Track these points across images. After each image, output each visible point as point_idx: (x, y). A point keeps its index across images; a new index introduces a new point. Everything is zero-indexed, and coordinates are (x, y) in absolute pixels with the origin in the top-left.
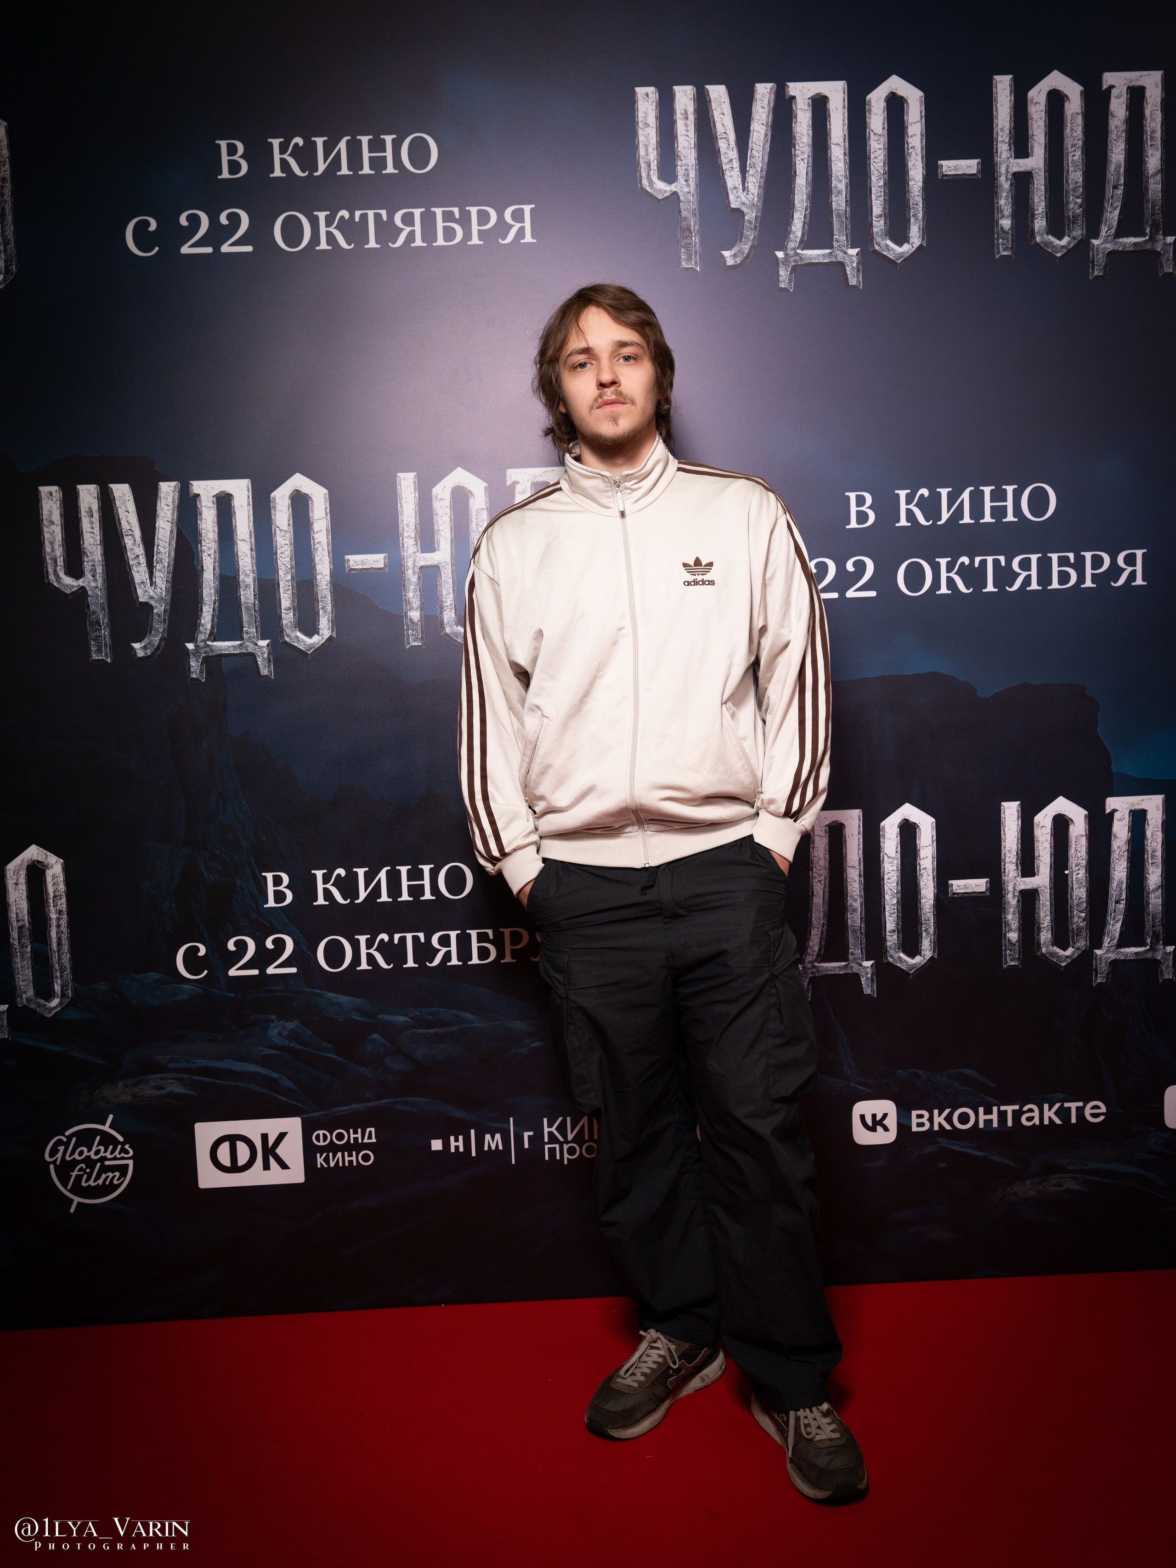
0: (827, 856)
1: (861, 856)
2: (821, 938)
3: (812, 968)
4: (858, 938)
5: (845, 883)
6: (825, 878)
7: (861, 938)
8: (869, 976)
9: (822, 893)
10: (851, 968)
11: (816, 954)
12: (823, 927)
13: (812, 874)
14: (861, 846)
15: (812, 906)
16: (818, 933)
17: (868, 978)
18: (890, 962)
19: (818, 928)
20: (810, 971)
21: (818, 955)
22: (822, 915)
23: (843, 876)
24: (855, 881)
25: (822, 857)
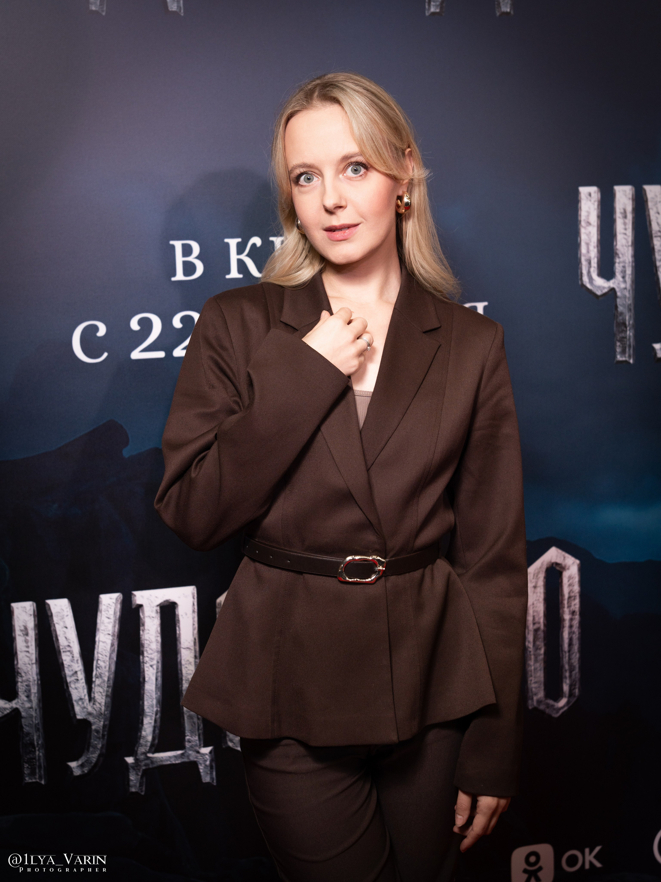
0: (159, 639)
1: (196, 636)
2: (155, 727)
3: (145, 760)
4: (195, 724)
5: (179, 666)
6: (158, 662)
7: (198, 723)
8: (208, 763)
9: (154, 678)
10: (188, 756)
11: (149, 744)
12: (156, 714)
13: (143, 658)
14: (196, 625)
15: (144, 694)
16: (150, 721)
17: (206, 766)
18: (229, 747)
19: (151, 716)
20: (143, 763)
21: (152, 745)
22: (155, 702)
23: (176, 658)
24: (190, 663)
25: (153, 639)
